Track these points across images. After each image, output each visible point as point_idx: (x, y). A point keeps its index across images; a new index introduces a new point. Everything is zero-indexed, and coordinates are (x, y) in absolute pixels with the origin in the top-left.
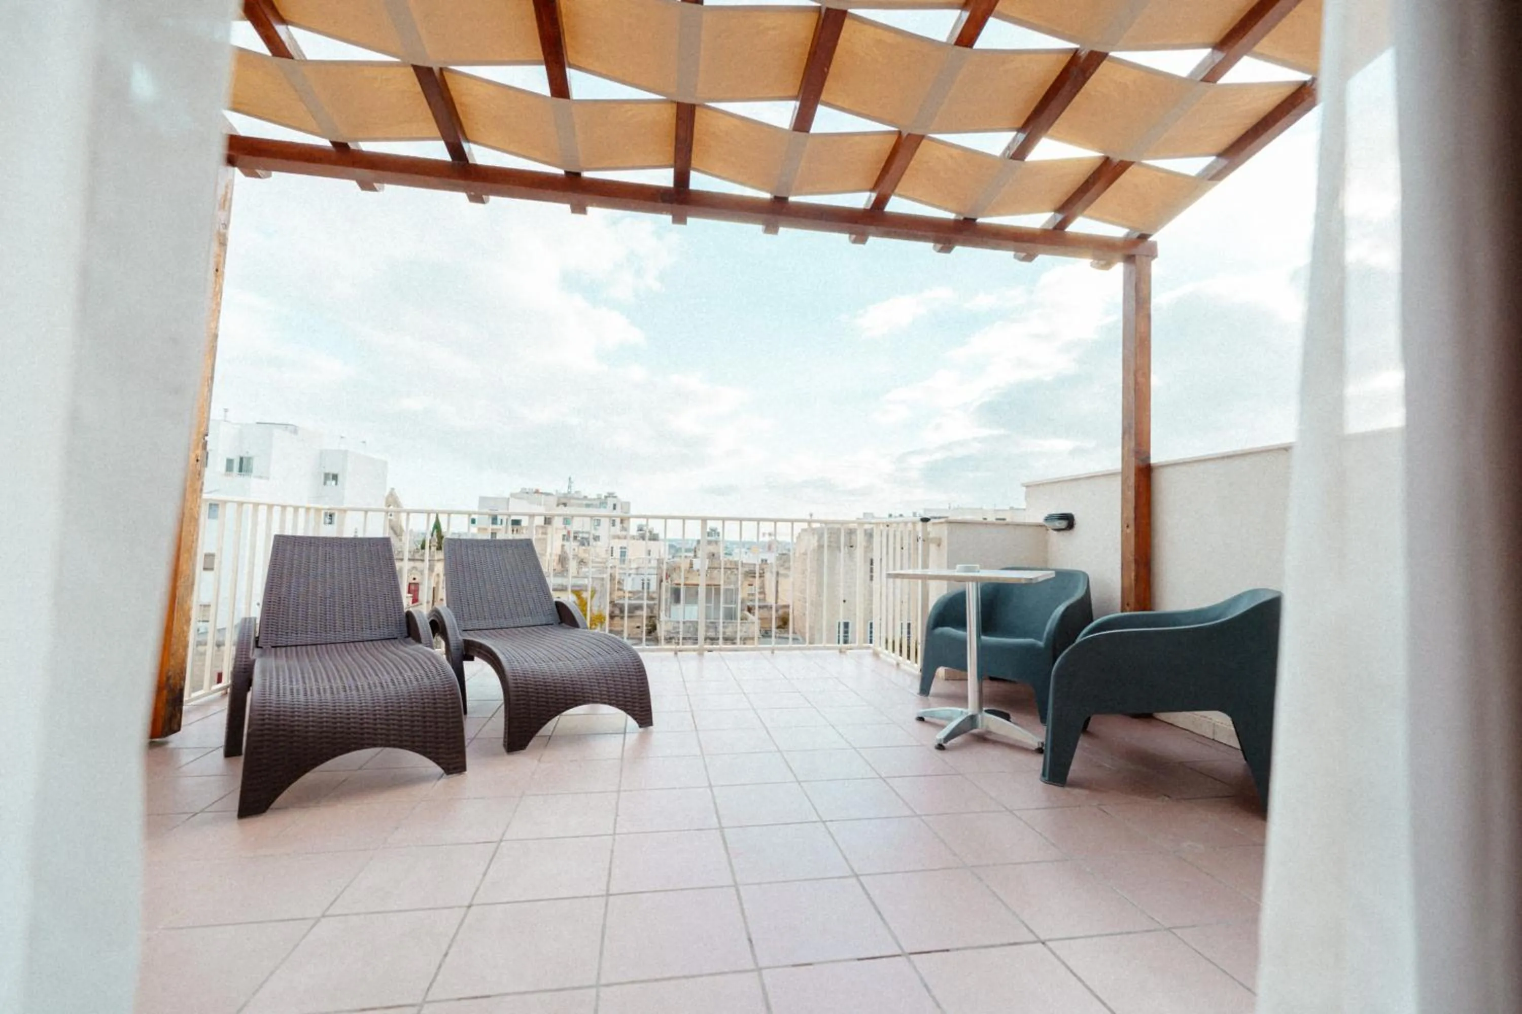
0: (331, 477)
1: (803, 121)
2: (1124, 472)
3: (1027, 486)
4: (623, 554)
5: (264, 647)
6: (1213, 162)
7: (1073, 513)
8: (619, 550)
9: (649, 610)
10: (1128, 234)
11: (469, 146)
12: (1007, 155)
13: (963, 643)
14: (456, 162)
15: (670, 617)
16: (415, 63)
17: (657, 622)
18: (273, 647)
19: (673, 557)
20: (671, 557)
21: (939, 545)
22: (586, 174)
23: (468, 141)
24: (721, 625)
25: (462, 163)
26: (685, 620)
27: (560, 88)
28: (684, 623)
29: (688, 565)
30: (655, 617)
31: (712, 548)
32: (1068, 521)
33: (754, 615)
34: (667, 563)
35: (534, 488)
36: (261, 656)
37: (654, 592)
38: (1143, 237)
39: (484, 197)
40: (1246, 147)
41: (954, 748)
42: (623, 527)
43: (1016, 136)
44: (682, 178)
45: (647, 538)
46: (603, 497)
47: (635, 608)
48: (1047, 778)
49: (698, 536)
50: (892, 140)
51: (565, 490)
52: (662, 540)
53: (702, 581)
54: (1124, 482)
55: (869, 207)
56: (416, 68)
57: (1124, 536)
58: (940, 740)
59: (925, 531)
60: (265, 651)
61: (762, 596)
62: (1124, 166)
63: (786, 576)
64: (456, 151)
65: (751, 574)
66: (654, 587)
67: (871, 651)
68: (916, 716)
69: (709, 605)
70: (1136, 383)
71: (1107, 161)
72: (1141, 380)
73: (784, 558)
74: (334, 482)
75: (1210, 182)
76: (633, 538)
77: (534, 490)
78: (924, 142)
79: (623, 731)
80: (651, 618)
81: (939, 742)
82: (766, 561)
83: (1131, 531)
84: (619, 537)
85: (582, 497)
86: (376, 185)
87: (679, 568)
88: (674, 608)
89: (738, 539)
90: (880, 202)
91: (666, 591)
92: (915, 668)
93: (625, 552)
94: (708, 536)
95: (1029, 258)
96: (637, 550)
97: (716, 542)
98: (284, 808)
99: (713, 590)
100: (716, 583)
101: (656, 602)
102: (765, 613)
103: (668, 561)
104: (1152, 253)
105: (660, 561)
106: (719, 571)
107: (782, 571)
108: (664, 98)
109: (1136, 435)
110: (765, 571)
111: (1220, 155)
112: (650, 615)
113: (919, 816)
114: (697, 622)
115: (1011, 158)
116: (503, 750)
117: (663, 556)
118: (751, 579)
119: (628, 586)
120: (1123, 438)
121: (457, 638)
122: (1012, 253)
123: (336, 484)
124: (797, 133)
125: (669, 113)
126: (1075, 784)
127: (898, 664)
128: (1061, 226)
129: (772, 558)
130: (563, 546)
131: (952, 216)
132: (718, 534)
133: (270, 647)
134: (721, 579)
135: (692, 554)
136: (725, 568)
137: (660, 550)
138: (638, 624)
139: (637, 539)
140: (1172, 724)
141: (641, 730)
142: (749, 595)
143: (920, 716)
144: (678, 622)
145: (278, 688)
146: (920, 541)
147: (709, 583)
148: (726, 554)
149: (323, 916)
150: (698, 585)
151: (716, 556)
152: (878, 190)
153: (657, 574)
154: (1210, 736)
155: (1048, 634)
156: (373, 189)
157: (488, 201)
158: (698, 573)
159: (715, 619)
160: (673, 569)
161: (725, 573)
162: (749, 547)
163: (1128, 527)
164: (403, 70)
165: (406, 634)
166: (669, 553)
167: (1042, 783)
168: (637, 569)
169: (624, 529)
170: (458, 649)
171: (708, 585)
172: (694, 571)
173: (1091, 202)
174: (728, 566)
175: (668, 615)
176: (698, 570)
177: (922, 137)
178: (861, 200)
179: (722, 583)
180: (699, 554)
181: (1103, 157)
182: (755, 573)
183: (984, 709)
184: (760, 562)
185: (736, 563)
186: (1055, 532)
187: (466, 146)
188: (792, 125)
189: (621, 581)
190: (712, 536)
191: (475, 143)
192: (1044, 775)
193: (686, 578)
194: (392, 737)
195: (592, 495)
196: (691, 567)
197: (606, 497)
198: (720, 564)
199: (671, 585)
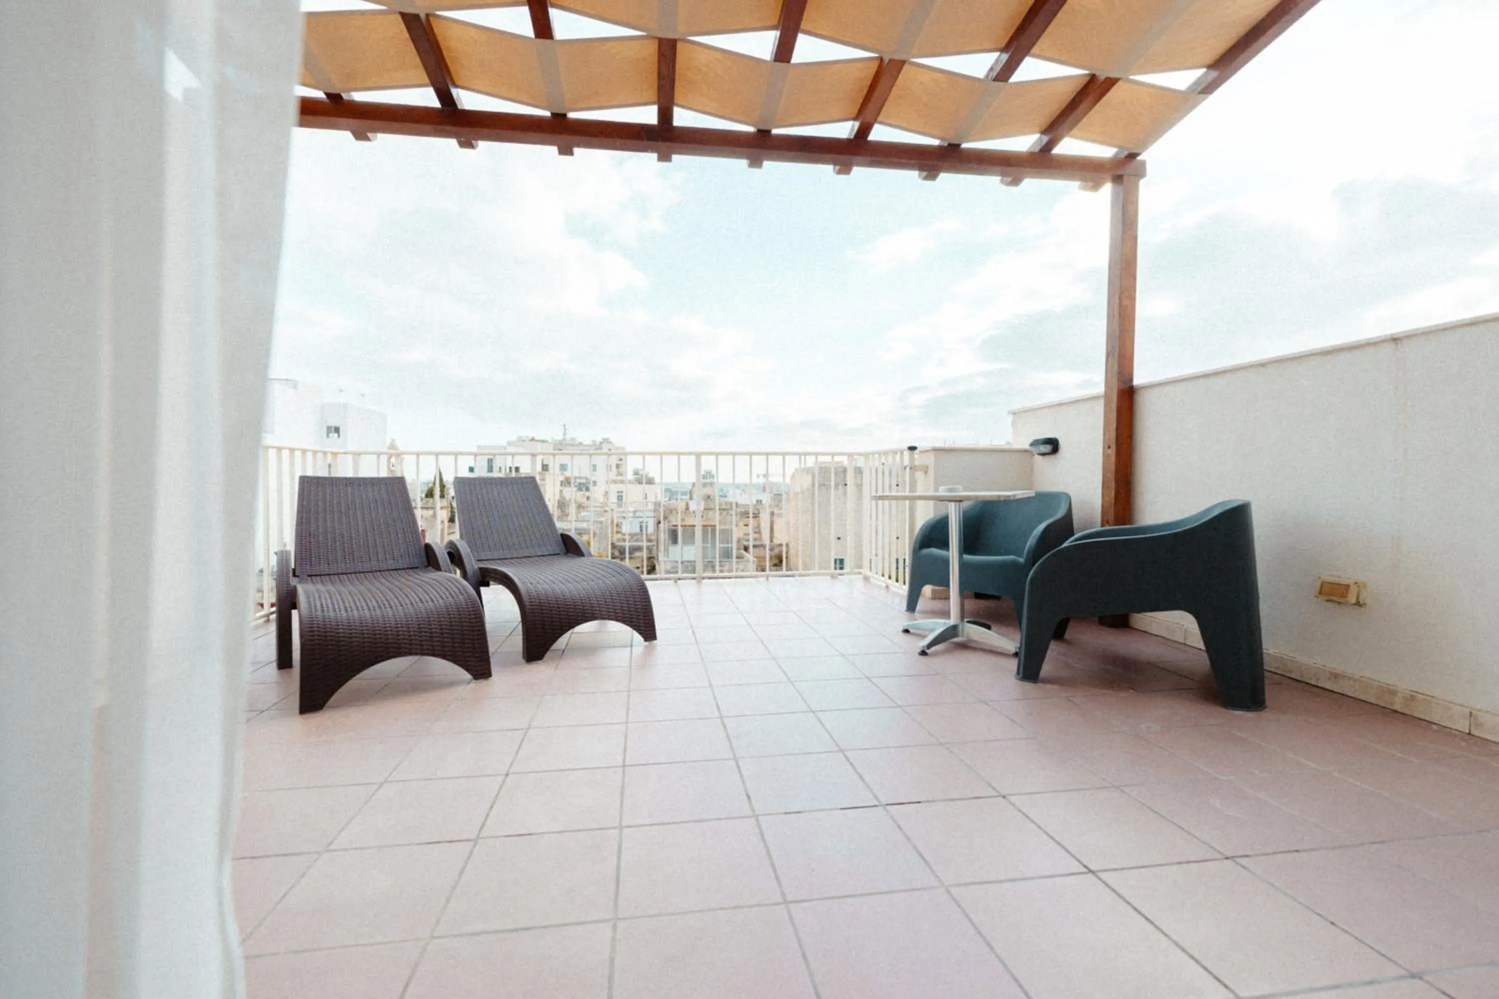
0: (333, 429)
1: (784, 51)
2: (1107, 396)
3: (1014, 414)
4: (620, 498)
5: (301, 576)
6: (1203, 76)
7: (1058, 437)
8: (616, 494)
9: (648, 551)
10: (1117, 154)
11: (457, 91)
12: (990, 76)
13: (946, 562)
14: (446, 108)
15: (668, 557)
16: (402, 10)
17: (656, 562)
18: (308, 576)
19: (670, 500)
20: (667, 499)
21: (926, 473)
22: (572, 115)
23: (456, 86)
24: (718, 564)
25: (451, 109)
26: (683, 560)
27: (543, 28)
28: (682, 562)
29: (685, 507)
30: (653, 558)
31: (707, 491)
32: (1053, 445)
33: (749, 553)
34: (664, 506)
35: (530, 436)
36: (300, 582)
37: (651, 534)
38: (1132, 156)
39: (474, 142)
40: (1237, 57)
41: (936, 654)
42: (619, 472)
43: (999, 56)
44: (665, 115)
45: (644, 482)
46: (598, 443)
47: (635, 549)
48: (1021, 675)
49: (694, 480)
50: (875, 65)
51: (560, 437)
52: (659, 484)
53: (698, 522)
54: (1107, 405)
55: (852, 137)
56: (404, 15)
57: (1106, 456)
58: (924, 647)
59: (912, 459)
60: (302, 579)
61: (757, 536)
62: (1111, 83)
63: (780, 515)
64: (445, 96)
65: (745, 514)
66: (651, 529)
67: (861, 576)
68: (901, 629)
69: (705, 545)
70: (1120, 305)
71: (1093, 78)
72: (1126, 302)
73: (778, 498)
74: (336, 435)
75: (1202, 96)
76: (630, 482)
77: (530, 438)
78: (906, 67)
79: (629, 644)
80: (650, 558)
81: (922, 649)
82: (761, 501)
83: (1112, 452)
84: (615, 482)
85: (576, 443)
86: (369, 135)
87: (676, 509)
88: (672, 548)
89: (732, 482)
90: (864, 131)
91: (665, 533)
92: (903, 590)
93: (622, 496)
94: (704, 478)
95: (1016, 182)
96: (634, 494)
97: (711, 484)
98: (338, 706)
99: (709, 530)
100: (713, 524)
101: (655, 543)
102: (759, 551)
103: (664, 503)
104: (1141, 172)
105: (657, 505)
106: (714, 512)
107: (776, 511)
108: (644, 34)
109: (1120, 356)
110: (760, 510)
111: (1211, 67)
112: (649, 556)
113: (901, 706)
114: (694, 562)
115: (994, 80)
116: (523, 661)
117: (659, 499)
118: (746, 519)
119: (626, 529)
120: (1107, 361)
121: (473, 566)
122: (999, 178)
123: (339, 436)
124: (777, 64)
125: (652, 49)
126: (1048, 681)
127: (887, 587)
128: (1047, 148)
129: (766, 498)
130: (561, 491)
131: (936, 142)
132: (713, 477)
133: (306, 576)
134: (716, 518)
135: (688, 497)
136: (720, 509)
137: (657, 494)
138: (639, 565)
139: (633, 484)
140: (1146, 632)
141: (647, 643)
142: (745, 534)
143: (906, 628)
144: (677, 562)
145: (322, 605)
146: (908, 469)
147: (705, 523)
148: (721, 496)
149: (385, 782)
150: (694, 526)
151: (711, 497)
152: (861, 119)
153: (654, 517)
154: (1181, 640)
155: (1029, 552)
156: (368, 139)
157: (477, 146)
158: (694, 515)
159: (712, 558)
160: (670, 511)
161: (720, 514)
162: (744, 488)
163: (1109, 447)
164: (392, 17)
165: (426, 564)
166: (665, 497)
167: (1016, 681)
168: (635, 512)
169: (620, 474)
170: (474, 576)
171: (704, 526)
172: (689, 512)
173: (1078, 121)
174: (723, 507)
175: (666, 554)
176: (694, 512)
177: (903, 62)
178: (844, 130)
179: (717, 524)
180: (695, 496)
181: (1089, 74)
182: (749, 514)
183: (966, 620)
184: (755, 502)
185: (731, 504)
186: (1040, 457)
187: (455, 92)
188: (773, 56)
189: (619, 524)
190: (707, 478)
191: (463, 88)
192: (1018, 673)
193: (683, 520)
194: (425, 647)
195: (587, 442)
196: (687, 509)
197: (601, 443)
198: (715, 506)
199: (668, 526)
